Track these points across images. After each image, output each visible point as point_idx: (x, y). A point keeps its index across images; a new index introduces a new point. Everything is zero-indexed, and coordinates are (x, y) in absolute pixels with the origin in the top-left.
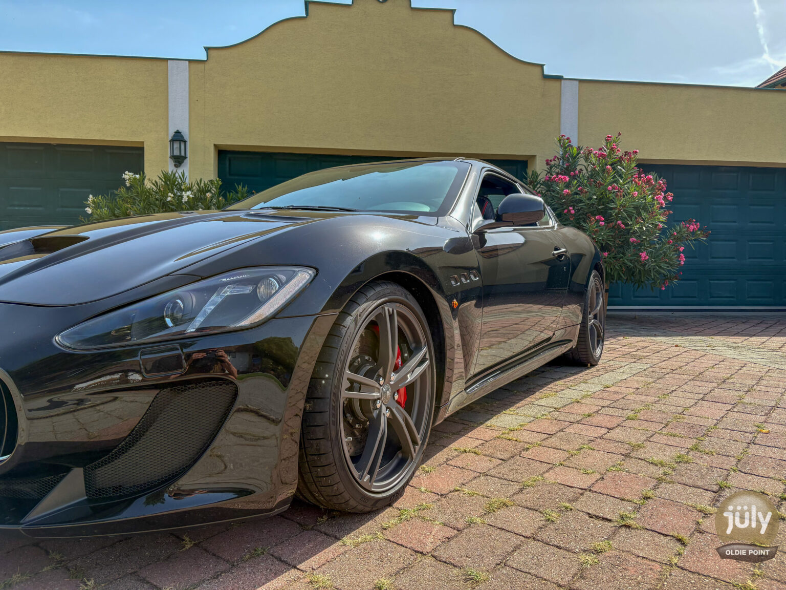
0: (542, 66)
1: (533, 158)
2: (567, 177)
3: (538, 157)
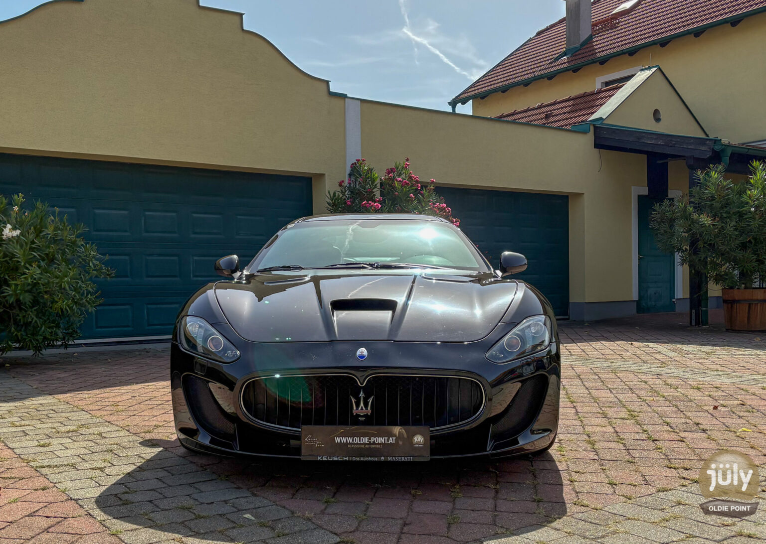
0: (327, 82)
1: (322, 176)
2: (379, 205)
3: (326, 175)
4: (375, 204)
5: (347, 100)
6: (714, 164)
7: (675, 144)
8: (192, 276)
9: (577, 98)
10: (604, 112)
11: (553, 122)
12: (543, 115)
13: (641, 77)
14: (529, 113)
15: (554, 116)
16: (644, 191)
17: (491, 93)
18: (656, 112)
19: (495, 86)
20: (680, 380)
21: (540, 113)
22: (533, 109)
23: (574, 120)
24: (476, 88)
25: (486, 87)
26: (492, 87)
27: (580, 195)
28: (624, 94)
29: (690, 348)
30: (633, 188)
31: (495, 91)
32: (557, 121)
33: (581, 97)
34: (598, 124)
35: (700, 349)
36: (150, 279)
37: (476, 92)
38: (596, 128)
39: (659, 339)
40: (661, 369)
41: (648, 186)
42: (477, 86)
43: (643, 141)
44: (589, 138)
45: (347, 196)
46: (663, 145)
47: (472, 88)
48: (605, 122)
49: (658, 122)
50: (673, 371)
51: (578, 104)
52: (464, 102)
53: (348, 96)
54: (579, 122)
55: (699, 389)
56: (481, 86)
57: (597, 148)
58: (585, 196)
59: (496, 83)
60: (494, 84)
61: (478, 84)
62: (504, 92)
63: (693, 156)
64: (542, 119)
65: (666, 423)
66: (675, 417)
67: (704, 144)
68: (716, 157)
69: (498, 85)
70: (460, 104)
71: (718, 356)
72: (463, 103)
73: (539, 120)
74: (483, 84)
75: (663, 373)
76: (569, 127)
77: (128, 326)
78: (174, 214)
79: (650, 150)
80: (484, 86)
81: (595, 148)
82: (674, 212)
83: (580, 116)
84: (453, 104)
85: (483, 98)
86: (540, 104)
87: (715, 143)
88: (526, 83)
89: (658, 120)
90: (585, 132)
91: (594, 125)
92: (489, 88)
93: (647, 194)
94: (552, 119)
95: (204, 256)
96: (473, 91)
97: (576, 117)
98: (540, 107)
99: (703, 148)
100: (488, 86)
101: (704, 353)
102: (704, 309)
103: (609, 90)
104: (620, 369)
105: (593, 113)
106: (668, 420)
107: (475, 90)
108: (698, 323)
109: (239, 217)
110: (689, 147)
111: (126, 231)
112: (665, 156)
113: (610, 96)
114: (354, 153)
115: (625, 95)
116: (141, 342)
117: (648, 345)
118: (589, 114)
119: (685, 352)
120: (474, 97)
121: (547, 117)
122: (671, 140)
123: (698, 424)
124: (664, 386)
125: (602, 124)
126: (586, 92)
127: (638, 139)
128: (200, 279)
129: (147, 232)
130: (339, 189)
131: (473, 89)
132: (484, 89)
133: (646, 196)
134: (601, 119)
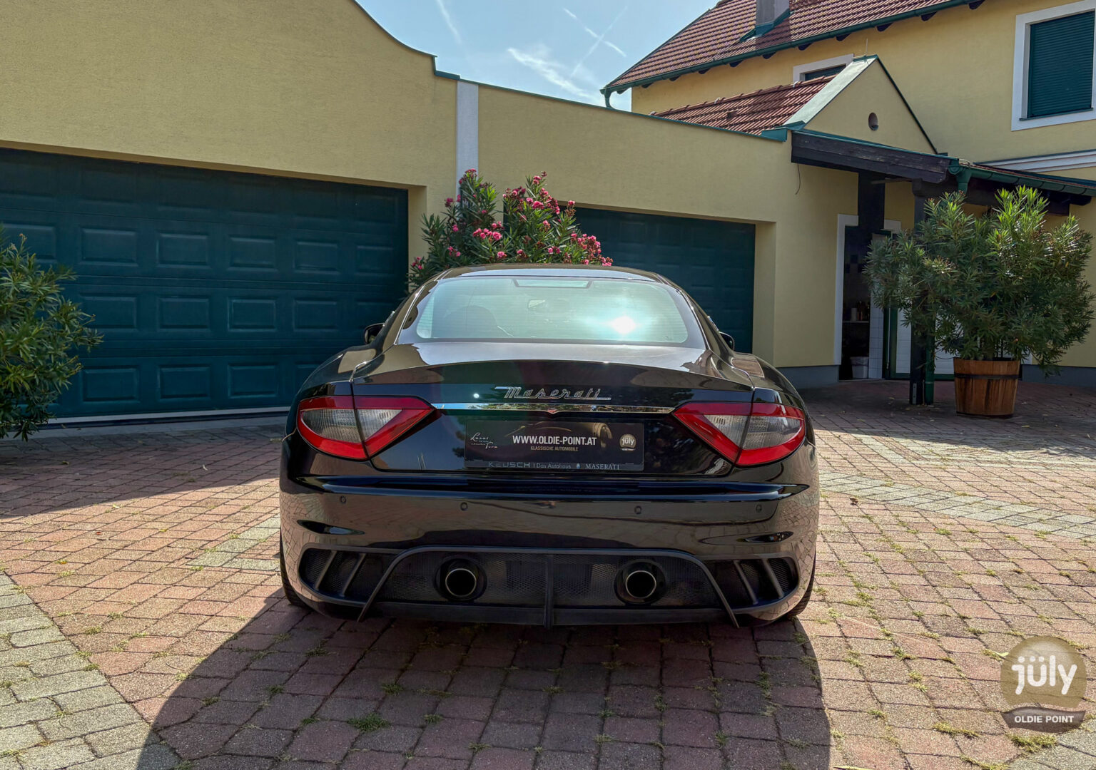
0: (432, 58)
1: (421, 189)
2: (499, 234)
3: (428, 189)
4: (494, 233)
5: (459, 83)
6: (950, 192)
7: (898, 162)
8: (228, 326)
9: (769, 93)
10: (804, 113)
11: (737, 124)
12: (724, 114)
13: (854, 69)
14: (706, 110)
15: (738, 116)
16: (854, 221)
17: (655, 80)
18: (872, 117)
19: (662, 71)
20: (917, 515)
21: (721, 111)
22: (712, 105)
23: (765, 123)
24: (637, 73)
25: (650, 71)
26: (658, 72)
27: (770, 224)
28: (832, 91)
29: (917, 446)
30: (839, 215)
31: (662, 77)
32: (742, 123)
33: (774, 92)
34: (797, 130)
35: (931, 448)
36: (165, 330)
37: (637, 77)
38: (794, 135)
39: (873, 428)
40: (887, 489)
41: (859, 214)
42: (639, 70)
43: (857, 155)
44: (785, 149)
45: (457, 219)
46: (882, 162)
47: (632, 72)
48: (807, 128)
49: (875, 130)
50: (903, 494)
51: (771, 101)
52: (621, 90)
53: (461, 78)
54: (772, 126)
55: (947, 534)
56: (643, 71)
57: (795, 162)
58: (777, 225)
59: (664, 68)
60: (660, 69)
61: (640, 67)
62: (673, 79)
63: (922, 179)
64: (723, 119)
65: (916, 614)
66: (926, 600)
67: (937, 164)
68: (951, 182)
69: (665, 70)
70: (616, 92)
71: (957, 463)
72: (620, 92)
73: (718, 120)
74: (646, 68)
75: (891, 498)
76: (758, 133)
77: (131, 398)
78: (204, 238)
79: (865, 168)
80: (647, 70)
81: (792, 162)
82: (896, 254)
83: (773, 118)
84: (607, 92)
85: (646, 86)
86: (720, 98)
87: (950, 164)
88: (703, 70)
89: (874, 127)
90: (780, 140)
91: (792, 131)
92: (655, 73)
93: (857, 224)
94: (735, 120)
95: (249, 298)
96: (633, 76)
97: (768, 118)
98: (720, 103)
99: (934, 169)
100: (653, 71)
101: (938, 457)
102: (929, 383)
103: (812, 85)
104: (830, 489)
105: (790, 115)
106: (918, 608)
107: (636, 75)
108: (919, 402)
109: (300, 243)
110: (917, 167)
111: (131, 261)
112: (883, 176)
113: (814, 93)
114: (467, 160)
115: (833, 93)
116: (151, 421)
117: (860, 440)
118: (785, 115)
119: (913, 454)
120: (634, 85)
121: (730, 116)
122: (893, 157)
123: (964, 618)
124: (898, 528)
125: (803, 130)
126: (781, 86)
127: (851, 152)
128: (240, 330)
129: (163, 262)
130: (446, 209)
131: (634, 73)
132: (648, 75)
133: (855, 227)
134: (801, 123)
